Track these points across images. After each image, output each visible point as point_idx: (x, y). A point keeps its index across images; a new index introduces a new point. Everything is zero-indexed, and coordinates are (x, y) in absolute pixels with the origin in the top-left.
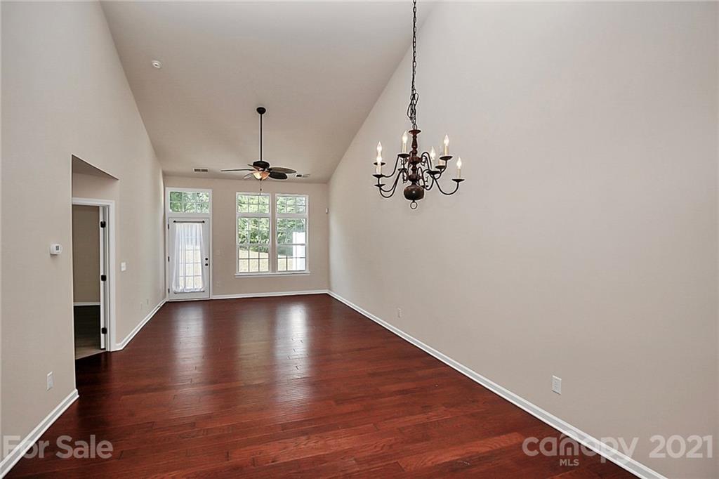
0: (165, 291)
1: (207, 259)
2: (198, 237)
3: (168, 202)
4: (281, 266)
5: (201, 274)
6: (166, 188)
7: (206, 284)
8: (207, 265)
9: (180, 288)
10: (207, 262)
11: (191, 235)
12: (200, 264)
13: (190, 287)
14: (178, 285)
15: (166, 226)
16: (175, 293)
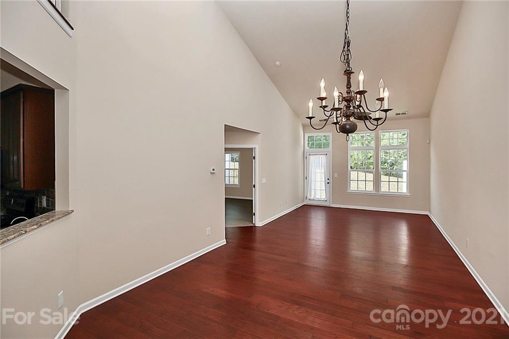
0: (304, 198)
1: (328, 179)
2: (323, 164)
3: (306, 142)
4: (384, 188)
5: (324, 189)
6: (305, 134)
7: (328, 196)
8: (328, 183)
9: (312, 197)
10: (328, 181)
11: (319, 163)
12: (324, 182)
13: (318, 197)
14: (311, 195)
15: (305, 157)
16: (310, 200)
